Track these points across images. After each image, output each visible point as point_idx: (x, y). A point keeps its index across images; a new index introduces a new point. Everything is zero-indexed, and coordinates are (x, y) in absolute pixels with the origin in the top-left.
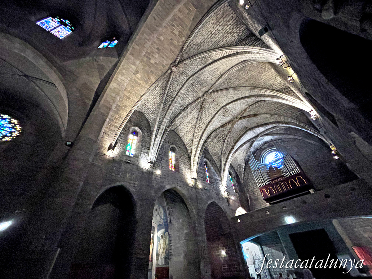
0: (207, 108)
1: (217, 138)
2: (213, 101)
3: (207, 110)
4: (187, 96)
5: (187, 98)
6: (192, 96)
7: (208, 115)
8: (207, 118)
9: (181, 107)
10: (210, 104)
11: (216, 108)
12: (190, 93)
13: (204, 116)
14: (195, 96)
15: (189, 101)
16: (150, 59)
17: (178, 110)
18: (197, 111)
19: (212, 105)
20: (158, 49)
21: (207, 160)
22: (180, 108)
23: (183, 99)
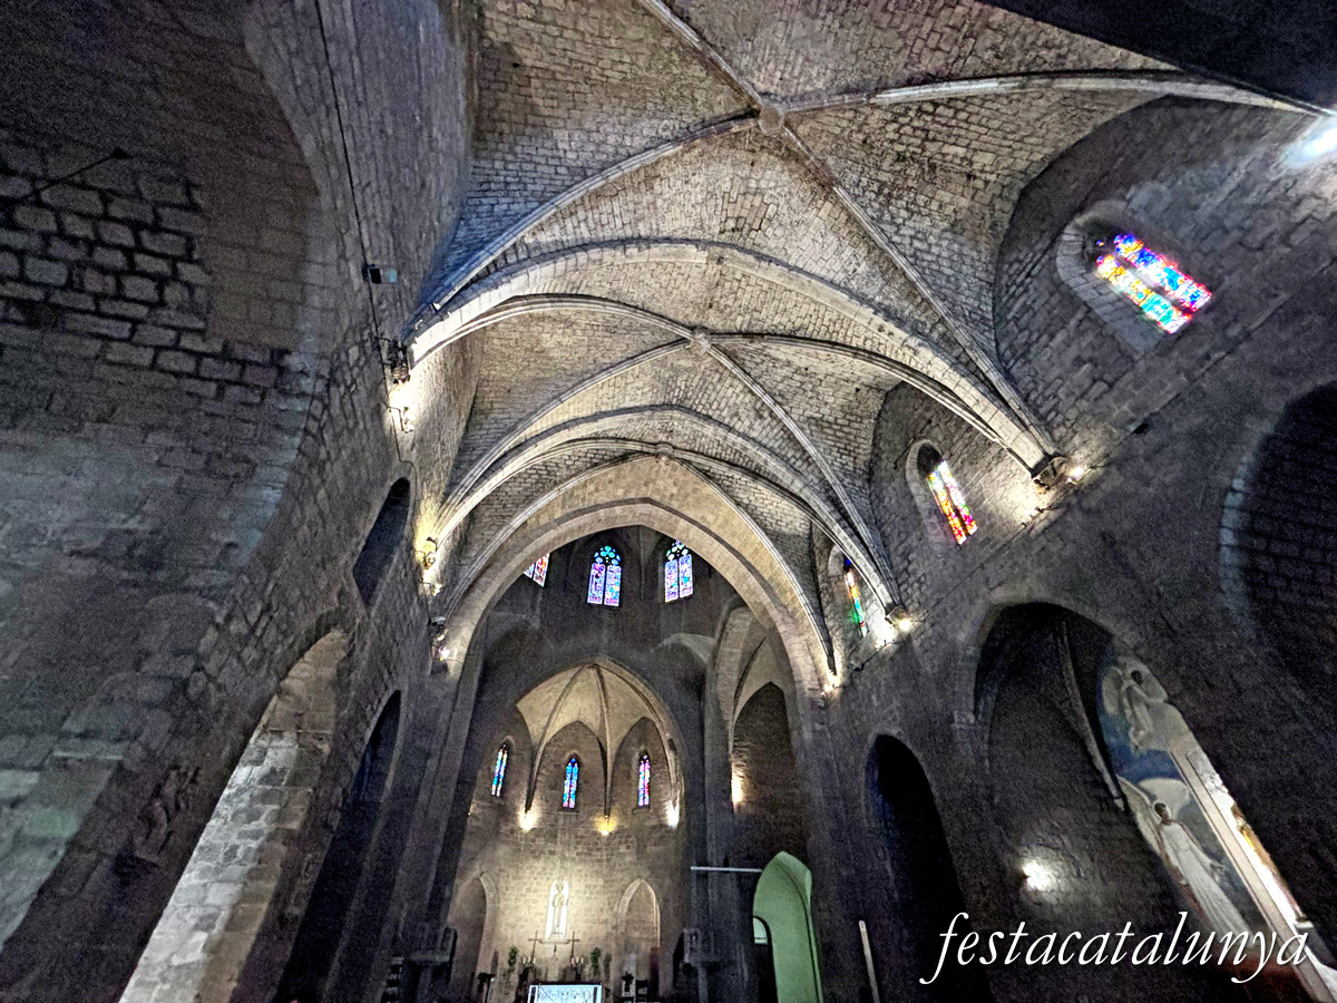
0: (748, 317)
1: (932, 148)
2: (711, 306)
3: (755, 314)
4: (722, 405)
5: (732, 401)
6: (718, 387)
7: (776, 302)
8: (789, 305)
9: (761, 417)
10: (728, 310)
11: (736, 284)
12: (712, 398)
13: (785, 320)
14: (717, 376)
15: (738, 391)
16: (672, 495)
17: (772, 429)
18: (774, 347)
19: (730, 303)
20: (646, 484)
21: (1080, 220)
22: (766, 422)
23: (736, 414)
